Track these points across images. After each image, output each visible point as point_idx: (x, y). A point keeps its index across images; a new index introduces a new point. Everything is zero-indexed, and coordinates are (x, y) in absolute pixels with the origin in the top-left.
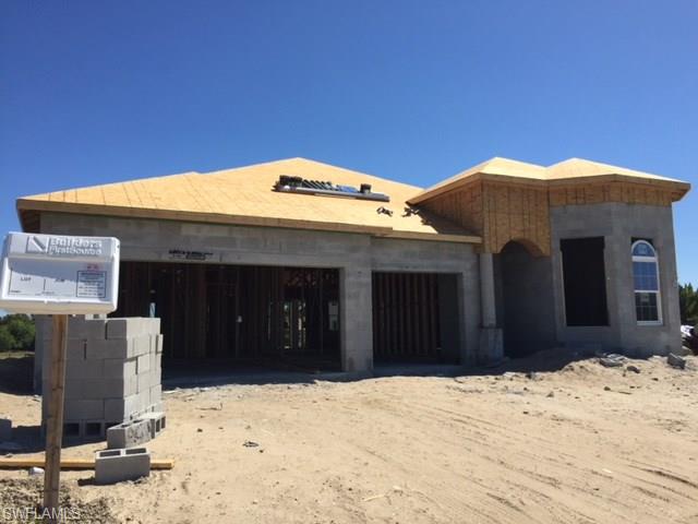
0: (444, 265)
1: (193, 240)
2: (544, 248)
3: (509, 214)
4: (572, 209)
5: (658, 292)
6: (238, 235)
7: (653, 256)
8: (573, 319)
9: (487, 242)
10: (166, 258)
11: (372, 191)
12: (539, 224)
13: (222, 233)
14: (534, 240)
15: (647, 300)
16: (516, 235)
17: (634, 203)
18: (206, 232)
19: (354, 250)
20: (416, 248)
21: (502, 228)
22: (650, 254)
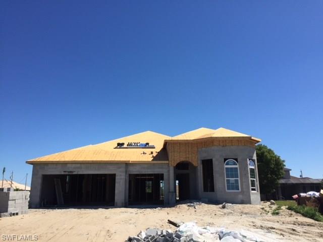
0: (157, 171)
1: (70, 168)
2: (195, 164)
3: (180, 152)
4: (204, 149)
5: (239, 179)
6: (83, 166)
7: (236, 165)
8: (206, 189)
9: (170, 162)
10: (63, 173)
11: (150, 145)
12: (193, 155)
13: (79, 165)
14: (190, 161)
15: (234, 182)
16: (182, 159)
17: (226, 146)
18: (74, 166)
19: (120, 168)
20: (146, 166)
21: (176, 158)
22: (235, 164)
